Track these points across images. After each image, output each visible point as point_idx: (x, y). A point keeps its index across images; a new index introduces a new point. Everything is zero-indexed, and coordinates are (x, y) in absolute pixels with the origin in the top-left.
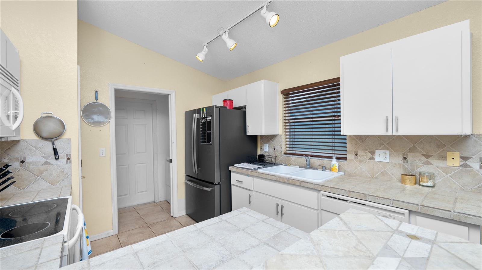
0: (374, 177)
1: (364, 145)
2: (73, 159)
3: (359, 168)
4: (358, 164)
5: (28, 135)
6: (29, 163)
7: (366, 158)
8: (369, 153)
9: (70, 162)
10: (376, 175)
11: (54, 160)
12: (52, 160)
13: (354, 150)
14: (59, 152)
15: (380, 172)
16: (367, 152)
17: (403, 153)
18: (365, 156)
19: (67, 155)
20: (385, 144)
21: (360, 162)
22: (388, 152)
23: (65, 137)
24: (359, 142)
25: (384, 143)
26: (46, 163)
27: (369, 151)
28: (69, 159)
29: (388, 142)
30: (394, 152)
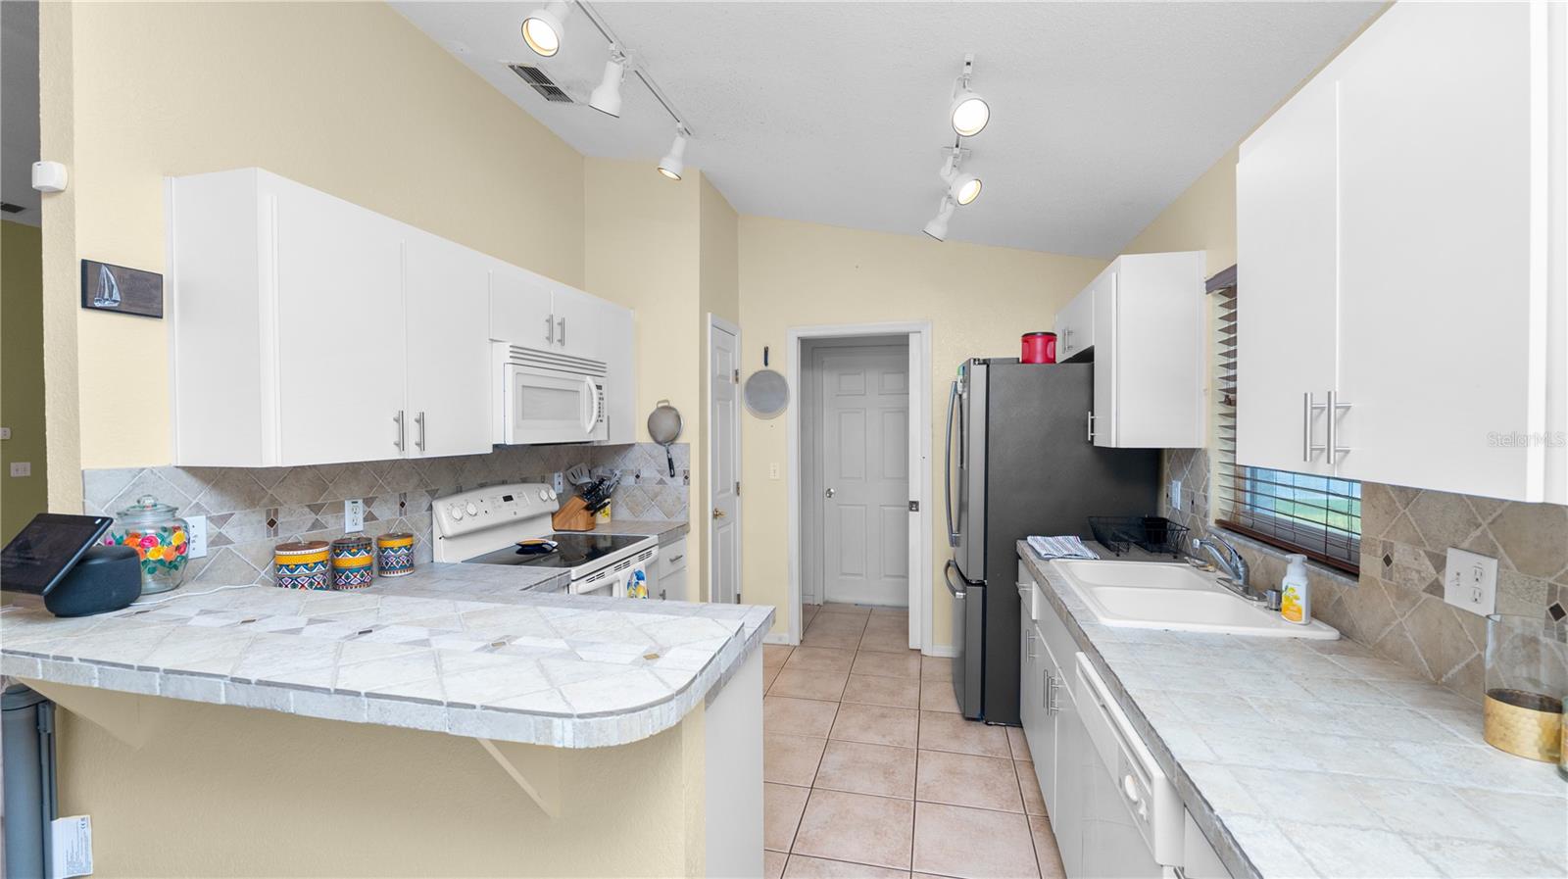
0: (1443, 680)
1: (1411, 519)
2: (691, 478)
3: (1395, 623)
4: (1392, 606)
5: (642, 437)
6: (644, 480)
7: (1416, 582)
8: (1429, 563)
9: (689, 484)
10: (1450, 675)
11: (669, 478)
12: (667, 478)
13: (1381, 537)
14: (676, 465)
15: (1463, 664)
16: (1421, 552)
17: (1551, 580)
18: (1414, 573)
19: (684, 471)
20: (1485, 525)
21: (1398, 598)
22: (1491, 566)
23: (681, 440)
24: (1398, 504)
25: (1480, 520)
26: (661, 482)
27: (1428, 548)
28: (686, 478)
29: (1495, 515)
30: (1515, 570)
